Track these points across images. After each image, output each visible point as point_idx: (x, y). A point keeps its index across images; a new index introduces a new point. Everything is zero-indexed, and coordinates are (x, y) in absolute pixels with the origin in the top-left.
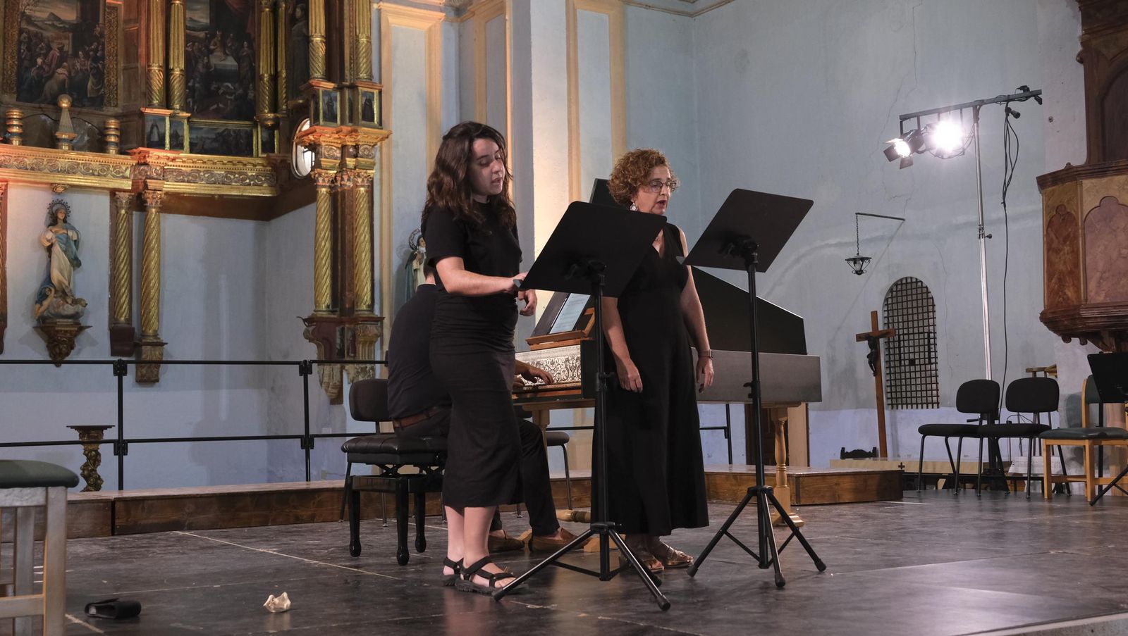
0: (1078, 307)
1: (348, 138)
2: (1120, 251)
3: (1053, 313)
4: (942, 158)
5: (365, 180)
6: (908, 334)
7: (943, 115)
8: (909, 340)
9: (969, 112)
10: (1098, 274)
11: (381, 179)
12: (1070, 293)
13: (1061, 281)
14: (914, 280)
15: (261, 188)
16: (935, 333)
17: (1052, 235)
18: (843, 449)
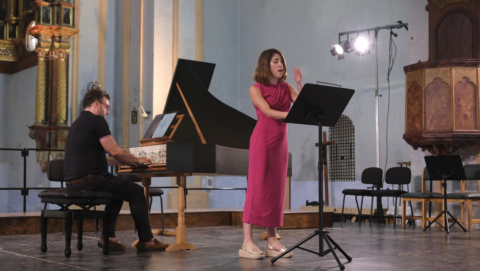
0: (421, 132)
1: (55, 32)
2: (442, 105)
3: (409, 135)
4: (359, 55)
5: (65, 55)
6: (341, 144)
7: (360, 34)
8: (341, 147)
9: (373, 33)
10: (431, 116)
11: (73, 55)
12: (417, 125)
13: (413, 120)
14: (345, 117)
15: (8, 56)
16: (354, 143)
17: (410, 96)
18: (307, 201)
